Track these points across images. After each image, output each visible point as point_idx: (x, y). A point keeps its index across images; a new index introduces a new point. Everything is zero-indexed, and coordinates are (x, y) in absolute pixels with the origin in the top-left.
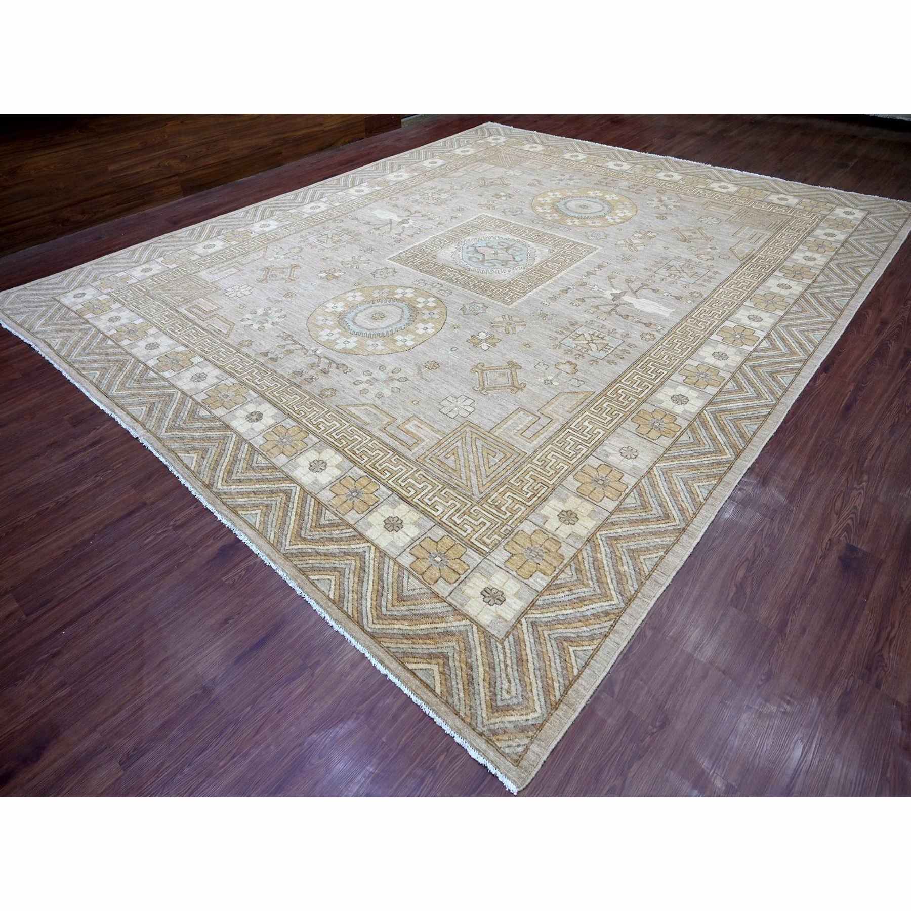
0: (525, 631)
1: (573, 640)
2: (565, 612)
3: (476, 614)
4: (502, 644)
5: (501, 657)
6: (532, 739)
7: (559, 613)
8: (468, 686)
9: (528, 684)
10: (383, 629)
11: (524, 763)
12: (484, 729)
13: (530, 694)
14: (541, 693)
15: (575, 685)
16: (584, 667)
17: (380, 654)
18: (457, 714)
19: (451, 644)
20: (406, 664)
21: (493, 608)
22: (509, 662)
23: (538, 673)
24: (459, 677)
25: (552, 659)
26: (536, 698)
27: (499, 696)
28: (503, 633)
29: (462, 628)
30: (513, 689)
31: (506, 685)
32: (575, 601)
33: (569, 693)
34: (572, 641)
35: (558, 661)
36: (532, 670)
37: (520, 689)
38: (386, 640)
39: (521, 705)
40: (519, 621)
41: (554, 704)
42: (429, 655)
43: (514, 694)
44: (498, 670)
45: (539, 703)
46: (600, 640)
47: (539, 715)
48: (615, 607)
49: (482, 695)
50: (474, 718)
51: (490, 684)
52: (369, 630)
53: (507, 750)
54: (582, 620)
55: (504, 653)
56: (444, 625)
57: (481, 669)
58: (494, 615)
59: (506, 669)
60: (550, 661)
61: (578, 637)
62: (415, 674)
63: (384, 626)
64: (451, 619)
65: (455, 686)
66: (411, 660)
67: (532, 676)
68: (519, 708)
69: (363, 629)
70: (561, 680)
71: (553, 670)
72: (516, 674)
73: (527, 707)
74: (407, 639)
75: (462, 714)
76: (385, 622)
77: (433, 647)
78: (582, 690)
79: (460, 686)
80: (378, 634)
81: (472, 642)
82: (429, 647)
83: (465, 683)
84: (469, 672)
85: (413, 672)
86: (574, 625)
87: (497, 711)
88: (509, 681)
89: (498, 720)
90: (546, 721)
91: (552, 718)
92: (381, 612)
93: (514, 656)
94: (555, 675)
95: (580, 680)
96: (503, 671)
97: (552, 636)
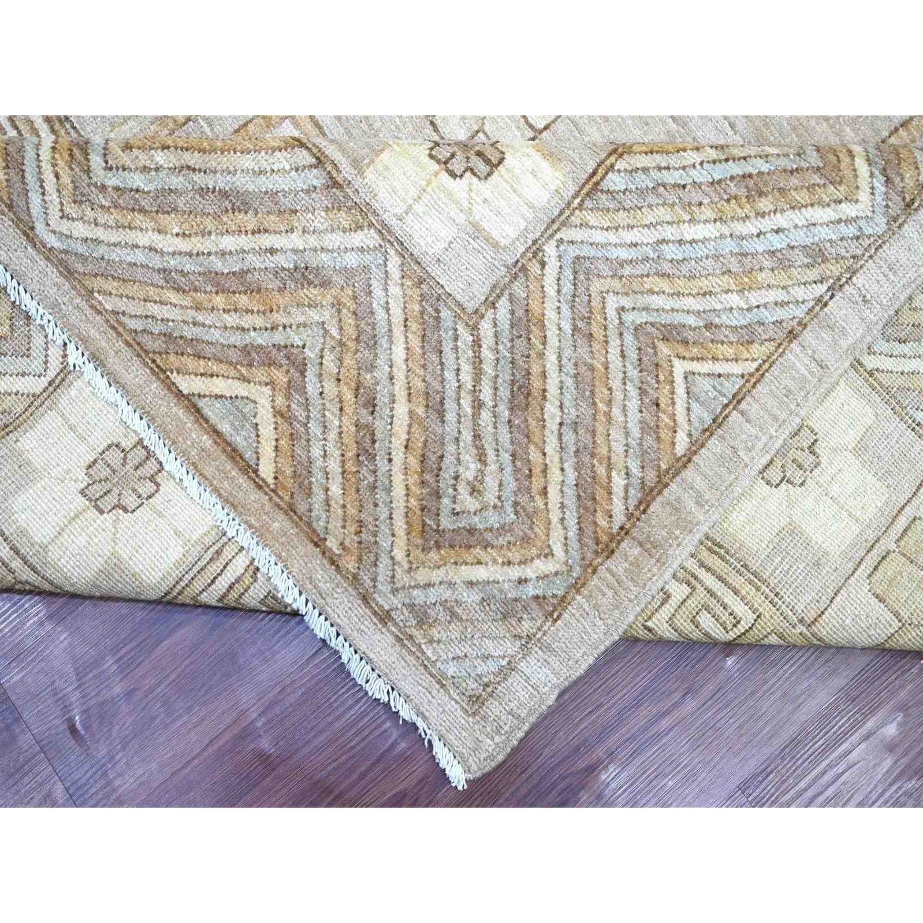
0: (551, 291)
1: (691, 336)
2: (690, 232)
3: (399, 211)
4: (474, 328)
5: (467, 378)
6: (527, 642)
7: (669, 232)
8: (359, 463)
9: (537, 470)
10: (98, 242)
11: (494, 708)
12: (396, 602)
13: (539, 502)
14: (571, 502)
15: (673, 486)
16: (708, 432)
17: (93, 333)
18: (318, 542)
19: (314, 315)
20: (175, 377)
21: (459, 187)
22: (486, 394)
23: (569, 437)
24: (332, 436)
25: (618, 396)
26: (555, 516)
27: (446, 501)
28: (480, 292)
29: (352, 260)
30: (491, 482)
31: (469, 471)
32: (733, 189)
33: (652, 509)
34: (685, 342)
35: (633, 404)
36: (552, 425)
37: (511, 485)
38: (110, 286)
39: (511, 530)
40: (536, 251)
41: (604, 538)
42: (246, 350)
43: (491, 497)
44: (450, 416)
45: (562, 532)
46: (771, 346)
47: (558, 567)
48: (851, 231)
49: (399, 491)
50: (368, 559)
51: (423, 460)
52: (52, 241)
53: (451, 669)
54: (735, 267)
55: (477, 362)
56: (295, 240)
57: (401, 410)
58: (461, 219)
59: (476, 416)
60: (610, 403)
61: (709, 326)
62: (198, 411)
63: (100, 233)
64: (320, 220)
65: (319, 463)
66: (191, 363)
67: (551, 446)
68: (502, 541)
69: (28, 233)
70: (635, 470)
71: (616, 434)
72: (504, 435)
73: (526, 540)
74: (179, 289)
75: (332, 544)
76: (103, 218)
77: (259, 321)
78: (690, 504)
79: (334, 466)
80: (84, 259)
81: (380, 314)
82: (247, 321)
83: (349, 454)
84: (366, 418)
85: (191, 403)
86: (704, 284)
87: (438, 546)
88: (482, 458)
89: (436, 576)
90: (577, 587)
91: (595, 582)
92: (88, 171)
93: (505, 376)
94: (618, 448)
95: (688, 473)
96: (467, 423)
97: (628, 317)
